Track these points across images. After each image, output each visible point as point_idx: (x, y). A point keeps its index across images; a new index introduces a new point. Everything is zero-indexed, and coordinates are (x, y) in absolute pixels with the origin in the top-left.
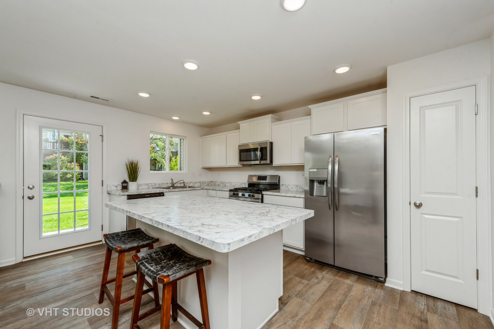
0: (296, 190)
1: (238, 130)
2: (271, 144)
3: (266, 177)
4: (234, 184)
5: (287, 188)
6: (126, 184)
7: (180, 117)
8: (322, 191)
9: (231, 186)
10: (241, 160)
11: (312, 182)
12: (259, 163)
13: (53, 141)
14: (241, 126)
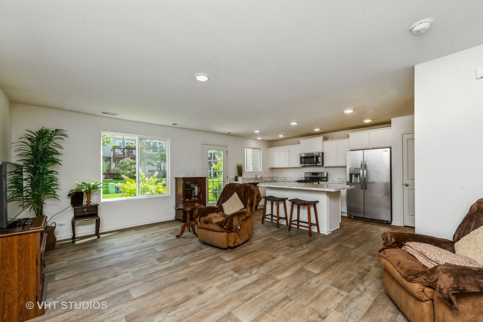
0: (338, 181)
1: (299, 144)
2: (323, 153)
3: (318, 173)
4: (293, 178)
5: (333, 180)
6: (236, 178)
7: (262, 138)
8: (357, 180)
9: (291, 179)
10: (301, 163)
11: (351, 175)
12: (315, 165)
13: (122, 147)
14: (301, 142)
